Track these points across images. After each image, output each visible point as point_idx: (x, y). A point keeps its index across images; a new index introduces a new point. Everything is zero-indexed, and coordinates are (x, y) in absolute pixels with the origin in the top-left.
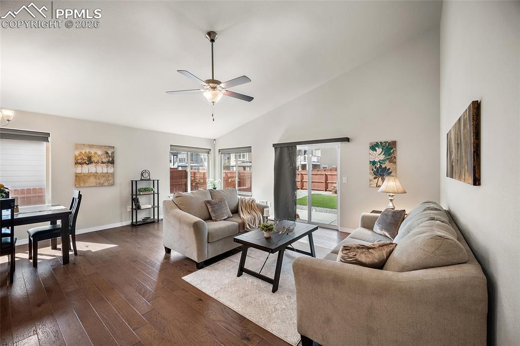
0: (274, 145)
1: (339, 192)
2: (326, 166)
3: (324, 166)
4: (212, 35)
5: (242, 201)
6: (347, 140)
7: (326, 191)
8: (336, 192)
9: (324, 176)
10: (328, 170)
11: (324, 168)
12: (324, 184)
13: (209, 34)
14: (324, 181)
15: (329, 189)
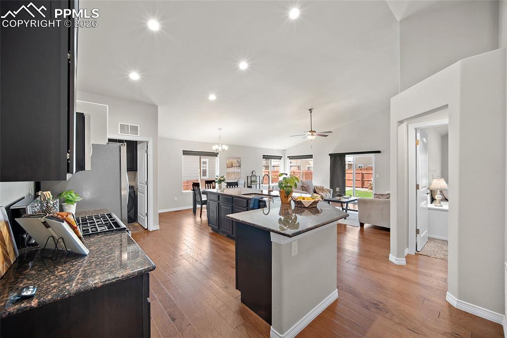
0: (330, 155)
1: (374, 188)
2: (362, 165)
3: (359, 165)
4: (311, 110)
5: (316, 187)
6: (379, 152)
7: (362, 187)
8: (371, 189)
9: (360, 175)
10: (364, 170)
11: (359, 167)
12: (360, 182)
13: (310, 110)
14: (360, 179)
15: (365, 186)
